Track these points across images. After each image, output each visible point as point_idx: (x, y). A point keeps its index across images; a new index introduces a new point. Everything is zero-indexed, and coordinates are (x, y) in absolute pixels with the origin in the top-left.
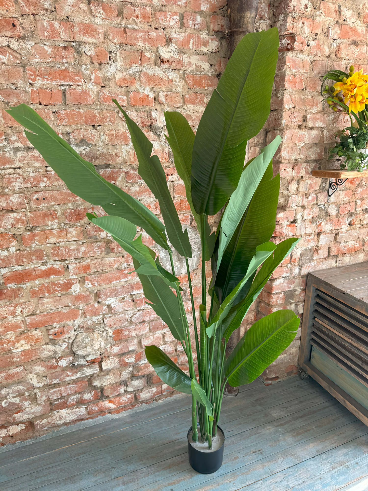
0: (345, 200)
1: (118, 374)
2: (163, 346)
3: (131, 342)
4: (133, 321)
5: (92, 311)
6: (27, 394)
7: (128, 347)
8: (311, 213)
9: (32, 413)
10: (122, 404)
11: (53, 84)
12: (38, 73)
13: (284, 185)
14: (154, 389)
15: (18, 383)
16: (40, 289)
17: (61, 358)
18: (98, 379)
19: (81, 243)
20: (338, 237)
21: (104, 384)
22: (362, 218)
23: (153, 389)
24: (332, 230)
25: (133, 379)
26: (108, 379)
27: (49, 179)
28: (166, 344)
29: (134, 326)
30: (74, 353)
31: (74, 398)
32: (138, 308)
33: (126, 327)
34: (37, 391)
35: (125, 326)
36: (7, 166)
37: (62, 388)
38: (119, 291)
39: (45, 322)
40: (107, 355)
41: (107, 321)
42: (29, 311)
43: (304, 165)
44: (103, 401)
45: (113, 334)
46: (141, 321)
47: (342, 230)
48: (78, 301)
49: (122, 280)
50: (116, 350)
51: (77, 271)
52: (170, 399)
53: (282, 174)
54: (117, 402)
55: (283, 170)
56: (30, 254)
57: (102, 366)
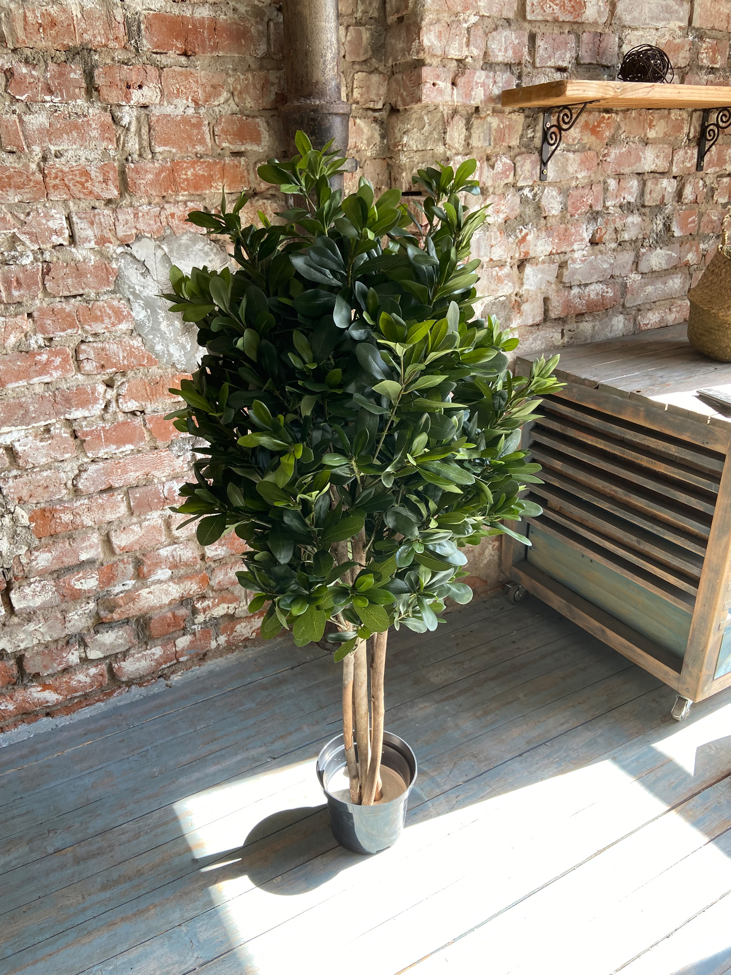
0: (579, 176)
1: (57, 618)
2: (168, 548)
3: (83, 540)
4: (80, 486)
7: (76, 553)
8: (503, 208)
10: (76, 692)
13: (434, 129)
14: (157, 651)
18: (7, 633)
20: (566, 273)
21: (23, 646)
22: (619, 224)
23: (153, 650)
24: (551, 254)
25: (101, 630)
26: (31, 633)
28: (176, 543)
29: (86, 501)
32: (90, 455)
33: (65, 502)
35: (61, 501)
38: (32, 408)
40: (21, 574)
41: (10, 486)
43: (481, 76)
44: (26, 687)
45: (31, 519)
46: (103, 487)
47: (577, 255)
49: (35, 380)
50: (43, 559)
52: (197, 670)
53: (428, 96)
54: (65, 686)
55: (428, 85)
57: (13, 601)
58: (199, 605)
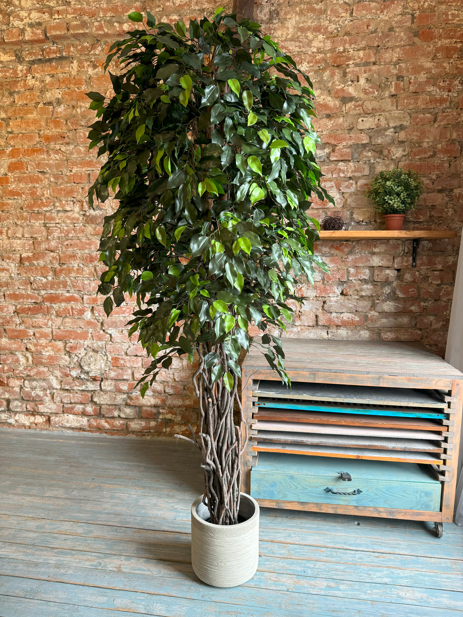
1: (113, 397)
3: (126, 371)
4: (128, 353)
5: (98, 336)
6: (48, 392)
7: (122, 375)
9: (49, 409)
10: (115, 427)
11: (83, 170)
12: (75, 164)
14: (143, 424)
15: (44, 380)
16: (64, 311)
17: (73, 368)
18: (98, 396)
19: (92, 279)
21: (102, 403)
23: (142, 422)
24: (316, 297)
25: (126, 407)
26: (104, 399)
27: (75, 231)
28: (156, 382)
29: (129, 358)
30: (81, 367)
31: (79, 408)
32: (132, 343)
33: (122, 356)
34: (55, 391)
36: (52, 222)
37: (71, 395)
39: (65, 337)
40: (106, 377)
41: (108, 346)
42: (56, 326)
44: (101, 419)
45: (112, 359)
47: (332, 299)
48: (88, 326)
49: (121, 315)
50: (113, 374)
51: (88, 301)
52: (156, 438)
54: (111, 423)
56: (59, 283)
57: (102, 386)
58: (161, 411)
